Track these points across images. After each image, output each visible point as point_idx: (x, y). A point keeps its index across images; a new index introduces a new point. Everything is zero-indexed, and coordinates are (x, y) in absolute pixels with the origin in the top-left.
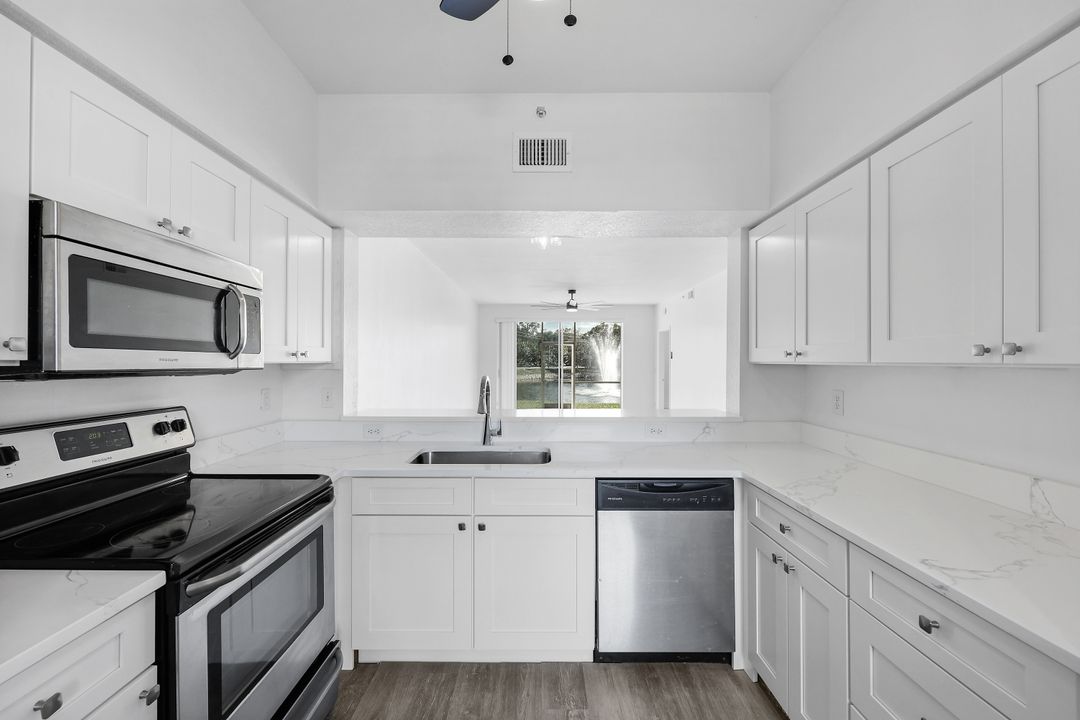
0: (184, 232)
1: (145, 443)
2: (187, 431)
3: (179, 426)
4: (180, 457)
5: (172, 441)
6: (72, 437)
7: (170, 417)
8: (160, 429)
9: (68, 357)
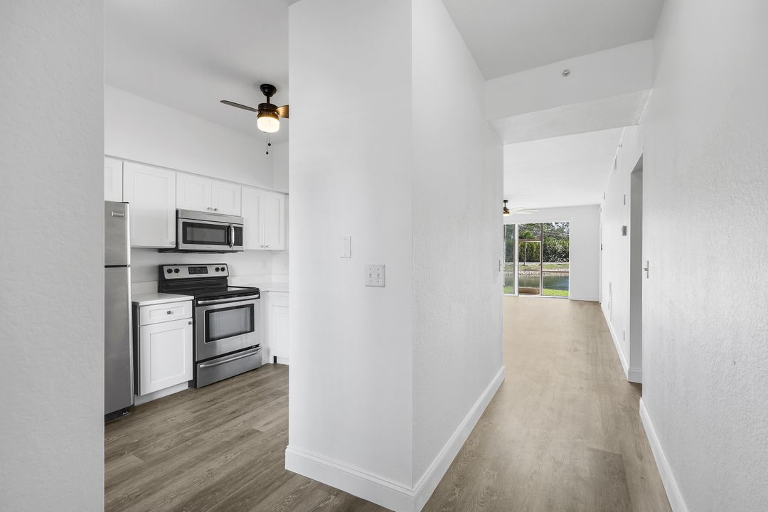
0: (215, 210)
1: (212, 273)
2: (226, 272)
3: (223, 269)
4: (224, 279)
5: (220, 274)
6: (193, 269)
7: (220, 267)
8: (217, 270)
9: (182, 246)
